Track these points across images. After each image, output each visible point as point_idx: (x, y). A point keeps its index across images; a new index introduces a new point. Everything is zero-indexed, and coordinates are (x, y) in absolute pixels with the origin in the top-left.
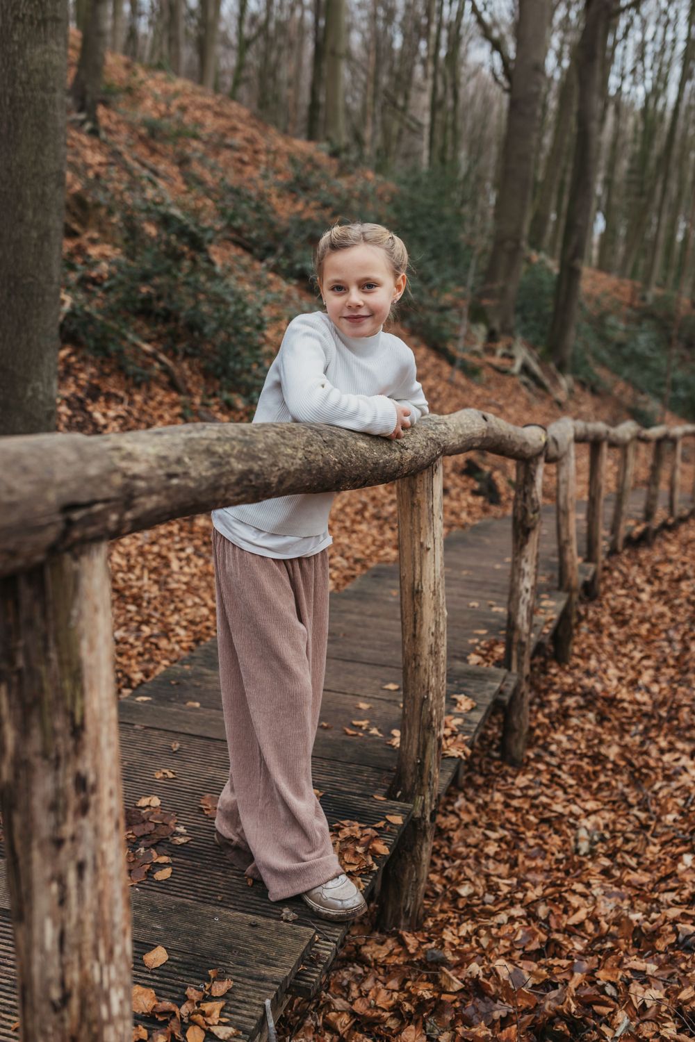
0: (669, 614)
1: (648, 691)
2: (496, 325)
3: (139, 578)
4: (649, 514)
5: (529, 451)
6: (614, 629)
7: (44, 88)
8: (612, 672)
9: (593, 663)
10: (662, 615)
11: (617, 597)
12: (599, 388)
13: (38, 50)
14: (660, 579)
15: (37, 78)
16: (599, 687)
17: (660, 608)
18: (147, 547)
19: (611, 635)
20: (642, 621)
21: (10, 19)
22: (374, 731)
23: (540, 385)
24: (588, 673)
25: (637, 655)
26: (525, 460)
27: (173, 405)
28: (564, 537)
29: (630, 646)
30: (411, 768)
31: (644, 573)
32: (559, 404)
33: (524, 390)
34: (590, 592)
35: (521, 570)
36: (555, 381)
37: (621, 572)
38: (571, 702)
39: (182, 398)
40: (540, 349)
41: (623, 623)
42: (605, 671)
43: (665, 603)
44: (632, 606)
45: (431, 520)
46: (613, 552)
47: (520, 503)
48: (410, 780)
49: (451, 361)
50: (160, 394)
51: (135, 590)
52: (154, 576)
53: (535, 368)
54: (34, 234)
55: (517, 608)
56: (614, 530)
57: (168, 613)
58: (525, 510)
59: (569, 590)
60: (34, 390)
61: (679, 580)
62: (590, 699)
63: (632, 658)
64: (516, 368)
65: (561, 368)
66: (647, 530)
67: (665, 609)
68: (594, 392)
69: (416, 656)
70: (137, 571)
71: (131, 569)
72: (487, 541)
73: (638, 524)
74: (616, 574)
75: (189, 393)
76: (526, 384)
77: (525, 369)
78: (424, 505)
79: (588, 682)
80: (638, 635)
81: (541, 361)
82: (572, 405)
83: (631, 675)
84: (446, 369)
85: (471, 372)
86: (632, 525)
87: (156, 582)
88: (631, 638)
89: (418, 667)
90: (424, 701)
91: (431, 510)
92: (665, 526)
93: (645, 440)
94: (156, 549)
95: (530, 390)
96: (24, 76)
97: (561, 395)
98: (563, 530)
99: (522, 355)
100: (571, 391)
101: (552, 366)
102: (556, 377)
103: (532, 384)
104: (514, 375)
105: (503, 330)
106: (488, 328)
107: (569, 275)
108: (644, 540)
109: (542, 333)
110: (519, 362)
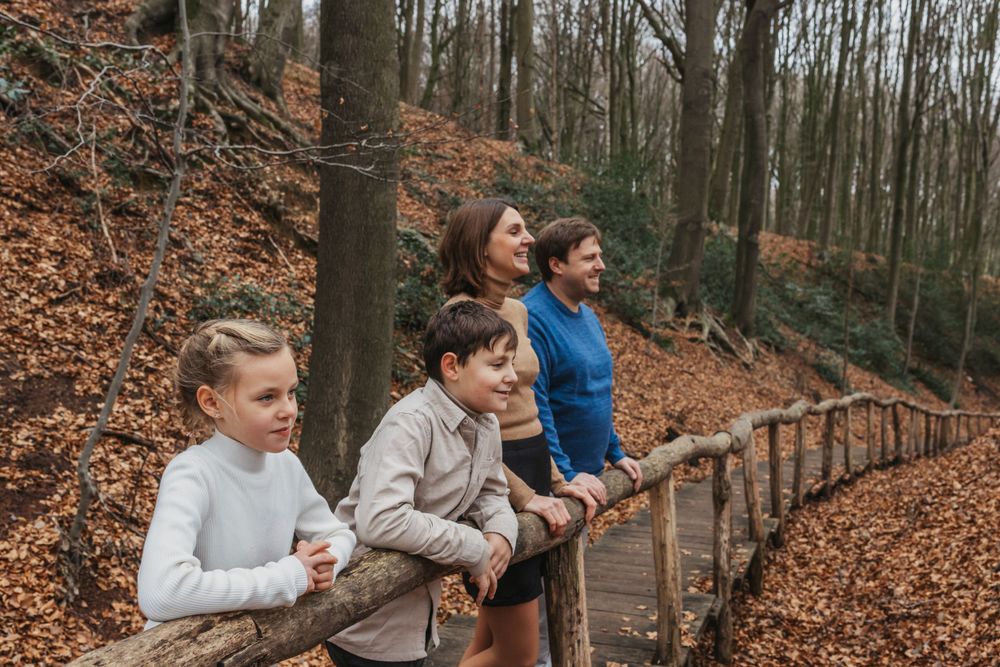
0: (840, 557)
1: (822, 613)
2: (684, 298)
4: (826, 473)
5: (720, 453)
6: (796, 570)
7: (385, 217)
8: (795, 601)
9: (780, 595)
10: (835, 558)
11: (799, 544)
12: (782, 348)
13: (382, 196)
14: (834, 528)
15: (381, 212)
16: (784, 612)
17: (833, 552)
19: (794, 574)
20: (819, 563)
22: (636, 633)
23: (728, 349)
24: (777, 603)
25: (815, 589)
26: (718, 458)
28: (751, 501)
29: (810, 582)
30: (664, 646)
31: (822, 524)
32: (746, 366)
33: (713, 355)
34: (776, 541)
35: (720, 528)
36: (741, 344)
37: (802, 523)
38: (764, 623)
40: (725, 316)
41: (804, 565)
42: (789, 601)
43: (838, 548)
44: (811, 552)
45: (669, 505)
46: (795, 507)
47: (717, 484)
48: (664, 654)
49: (646, 335)
53: (722, 334)
54: (379, 312)
55: (719, 553)
56: (795, 489)
58: (721, 489)
59: (758, 540)
61: (849, 529)
62: (778, 620)
63: (810, 591)
64: (705, 335)
65: (746, 332)
66: (825, 486)
67: (838, 553)
68: (778, 350)
69: (664, 582)
72: (693, 503)
73: (817, 482)
74: (798, 525)
76: (713, 349)
77: (713, 336)
78: (665, 497)
79: (777, 609)
80: (816, 574)
81: (727, 326)
82: (758, 365)
83: (810, 603)
84: (642, 341)
85: (664, 343)
86: (811, 483)
88: (810, 576)
89: (666, 588)
90: (670, 607)
91: (669, 500)
92: (842, 481)
93: (816, 413)
95: (719, 355)
96: (373, 213)
97: (748, 358)
98: (750, 496)
99: (708, 322)
100: (757, 353)
101: (737, 331)
102: (741, 341)
103: (720, 349)
104: (702, 342)
105: (690, 303)
106: (676, 301)
107: (747, 247)
108: (822, 495)
109: (726, 300)
110: (706, 330)
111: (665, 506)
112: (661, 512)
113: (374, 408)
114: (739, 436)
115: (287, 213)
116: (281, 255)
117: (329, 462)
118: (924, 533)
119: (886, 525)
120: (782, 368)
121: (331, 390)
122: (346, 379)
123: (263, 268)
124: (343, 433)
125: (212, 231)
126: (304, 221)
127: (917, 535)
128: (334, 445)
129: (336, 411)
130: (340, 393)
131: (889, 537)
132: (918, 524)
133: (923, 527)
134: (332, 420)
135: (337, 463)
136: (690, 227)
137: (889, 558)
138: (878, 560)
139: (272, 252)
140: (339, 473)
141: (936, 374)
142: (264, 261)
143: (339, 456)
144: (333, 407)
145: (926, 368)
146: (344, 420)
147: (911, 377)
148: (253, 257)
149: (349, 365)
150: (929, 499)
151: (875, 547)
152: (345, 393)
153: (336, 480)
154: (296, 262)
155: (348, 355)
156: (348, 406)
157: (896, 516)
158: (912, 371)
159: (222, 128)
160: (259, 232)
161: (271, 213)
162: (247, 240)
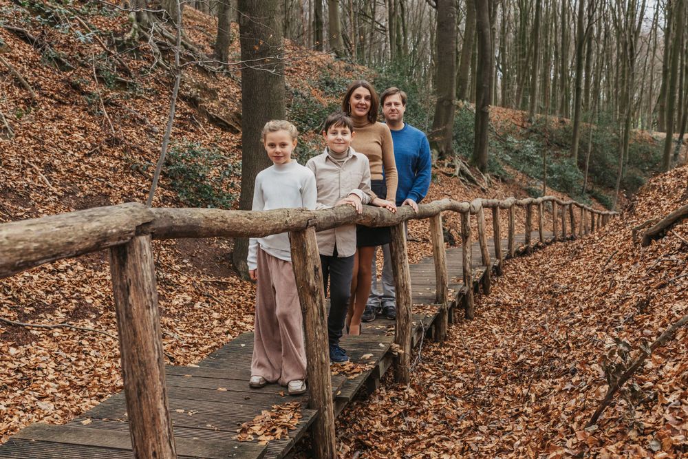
2: (443, 149)
4: (528, 241)
5: (464, 210)
6: (509, 285)
9: (499, 294)
11: (511, 273)
12: (506, 179)
14: (530, 266)
15: (277, 96)
16: (501, 301)
17: (529, 276)
20: (521, 282)
23: (472, 181)
24: (497, 297)
26: (464, 213)
28: (482, 245)
30: (440, 295)
31: (524, 264)
32: (483, 190)
33: (463, 184)
34: (498, 271)
35: (466, 251)
36: (480, 177)
37: (514, 265)
38: (491, 305)
40: (469, 160)
41: (513, 283)
42: (505, 297)
43: (532, 274)
44: (518, 277)
45: (440, 228)
46: (509, 257)
47: (463, 228)
48: (440, 299)
53: (468, 171)
55: (466, 264)
56: (510, 247)
58: (465, 230)
59: (487, 265)
62: (498, 304)
63: (516, 293)
64: (457, 173)
65: (483, 169)
66: (527, 247)
67: (532, 276)
68: (503, 181)
69: (439, 265)
73: (523, 246)
74: (511, 266)
76: (462, 181)
77: (462, 172)
78: (438, 224)
79: (497, 300)
80: (519, 286)
81: (471, 166)
82: (491, 190)
86: (518, 244)
88: (516, 287)
89: (439, 268)
90: (442, 277)
91: (440, 226)
92: (537, 246)
93: (519, 205)
95: (466, 184)
97: (484, 185)
98: (482, 242)
99: (459, 164)
100: (490, 182)
101: (477, 169)
102: (480, 175)
103: (467, 181)
104: (456, 176)
105: (447, 152)
106: (438, 151)
107: (482, 115)
108: (525, 253)
109: (469, 150)
110: (458, 169)
111: (438, 229)
112: (436, 232)
114: (475, 205)
115: (202, 102)
116: (201, 128)
118: (577, 261)
119: (558, 261)
120: (506, 191)
123: (192, 135)
125: (159, 114)
126: (212, 106)
131: (559, 266)
132: (574, 258)
133: (577, 259)
136: (445, 103)
138: (553, 277)
139: (196, 125)
141: (603, 194)
142: (192, 131)
145: (597, 190)
147: (587, 196)
148: (185, 128)
150: (581, 246)
151: (552, 272)
154: (210, 131)
158: (589, 192)
159: (157, 50)
160: (186, 114)
161: (193, 102)
162: (180, 119)
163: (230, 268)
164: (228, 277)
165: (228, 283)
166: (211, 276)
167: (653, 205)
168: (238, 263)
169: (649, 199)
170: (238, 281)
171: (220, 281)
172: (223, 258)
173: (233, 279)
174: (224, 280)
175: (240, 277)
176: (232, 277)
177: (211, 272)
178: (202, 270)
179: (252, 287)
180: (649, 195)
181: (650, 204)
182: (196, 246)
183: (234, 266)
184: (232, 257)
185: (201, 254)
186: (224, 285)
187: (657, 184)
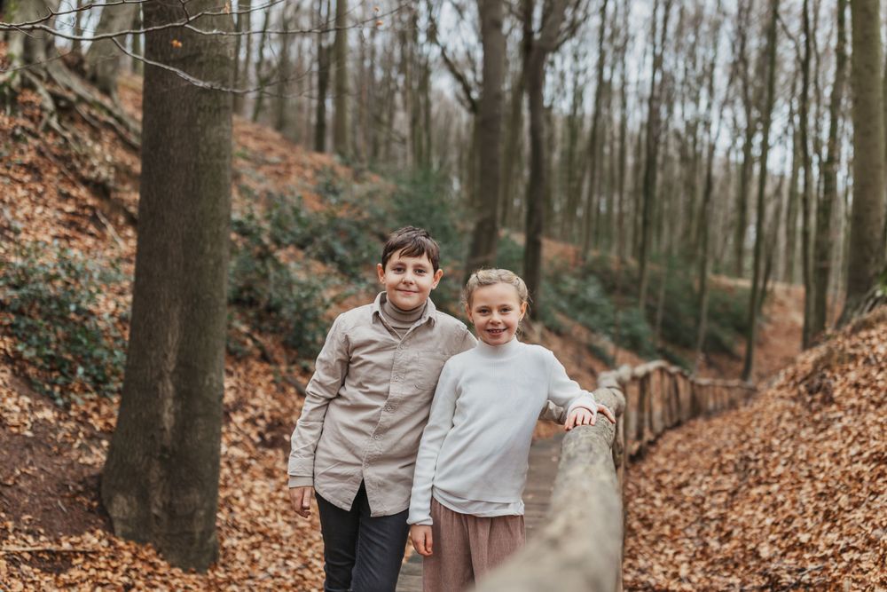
0: (682, 517)
1: (689, 581)
3: (275, 521)
4: (640, 434)
6: (644, 532)
7: (218, 155)
8: (657, 568)
9: (641, 562)
10: (676, 518)
12: (561, 331)
13: (215, 130)
14: (664, 487)
16: (652, 581)
17: (671, 512)
18: (274, 494)
19: (644, 537)
20: (663, 524)
21: (195, 110)
25: (671, 552)
27: (267, 373)
29: (661, 545)
31: (651, 483)
39: (272, 368)
41: (650, 526)
42: (651, 567)
43: (676, 507)
44: (652, 512)
50: (257, 366)
51: (275, 532)
52: (286, 518)
54: (211, 262)
57: (303, 548)
60: (211, 380)
61: (680, 487)
63: (667, 555)
65: (534, 317)
67: (677, 512)
68: (558, 334)
70: (272, 515)
71: (267, 513)
75: (276, 363)
79: (643, 578)
80: (663, 536)
83: (672, 570)
87: (289, 523)
88: (659, 538)
94: (281, 495)
96: (204, 149)
100: (542, 335)
113: (205, 373)
115: (116, 191)
116: (110, 230)
117: (153, 436)
118: (762, 489)
119: (718, 483)
120: (562, 348)
121: (154, 354)
122: (173, 339)
123: (90, 241)
124: (169, 402)
125: (34, 204)
127: (755, 492)
128: (159, 417)
129: (161, 377)
130: (165, 356)
131: (724, 495)
132: (751, 480)
133: (759, 483)
134: (156, 389)
135: (161, 438)
137: (734, 517)
138: (723, 518)
139: (101, 227)
140: (164, 449)
141: (678, 353)
142: (92, 235)
143: (164, 429)
144: (156, 374)
146: (171, 387)
148: (79, 230)
149: (177, 323)
150: (752, 455)
151: (713, 505)
152: (172, 356)
153: (161, 458)
154: (126, 238)
155: (175, 312)
156: (175, 372)
157: (725, 473)
158: (660, 351)
159: (49, 105)
160: (84, 207)
161: (100, 189)
162: (74, 214)
163: (91, 510)
164: (79, 534)
165: (75, 552)
166: (36, 536)
167: (865, 387)
168: (110, 500)
169: (852, 376)
170: (105, 543)
171: (54, 547)
172: (80, 488)
173: (92, 540)
174: (66, 546)
175: (112, 531)
176: (92, 532)
177: (41, 524)
178: (17, 520)
179: (135, 557)
180: (848, 370)
181: (857, 385)
182: (22, 459)
183: (101, 505)
184: (99, 484)
185: (29, 477)
186: (64, 558)
187: (859, 352)
